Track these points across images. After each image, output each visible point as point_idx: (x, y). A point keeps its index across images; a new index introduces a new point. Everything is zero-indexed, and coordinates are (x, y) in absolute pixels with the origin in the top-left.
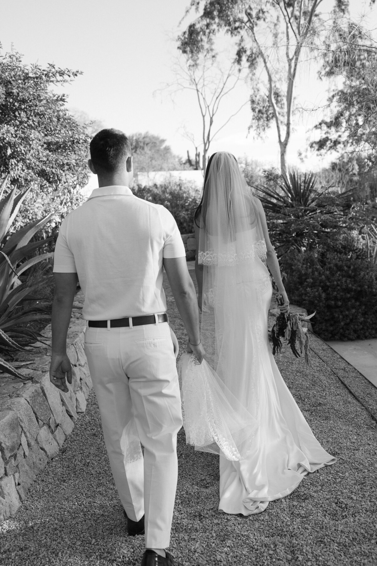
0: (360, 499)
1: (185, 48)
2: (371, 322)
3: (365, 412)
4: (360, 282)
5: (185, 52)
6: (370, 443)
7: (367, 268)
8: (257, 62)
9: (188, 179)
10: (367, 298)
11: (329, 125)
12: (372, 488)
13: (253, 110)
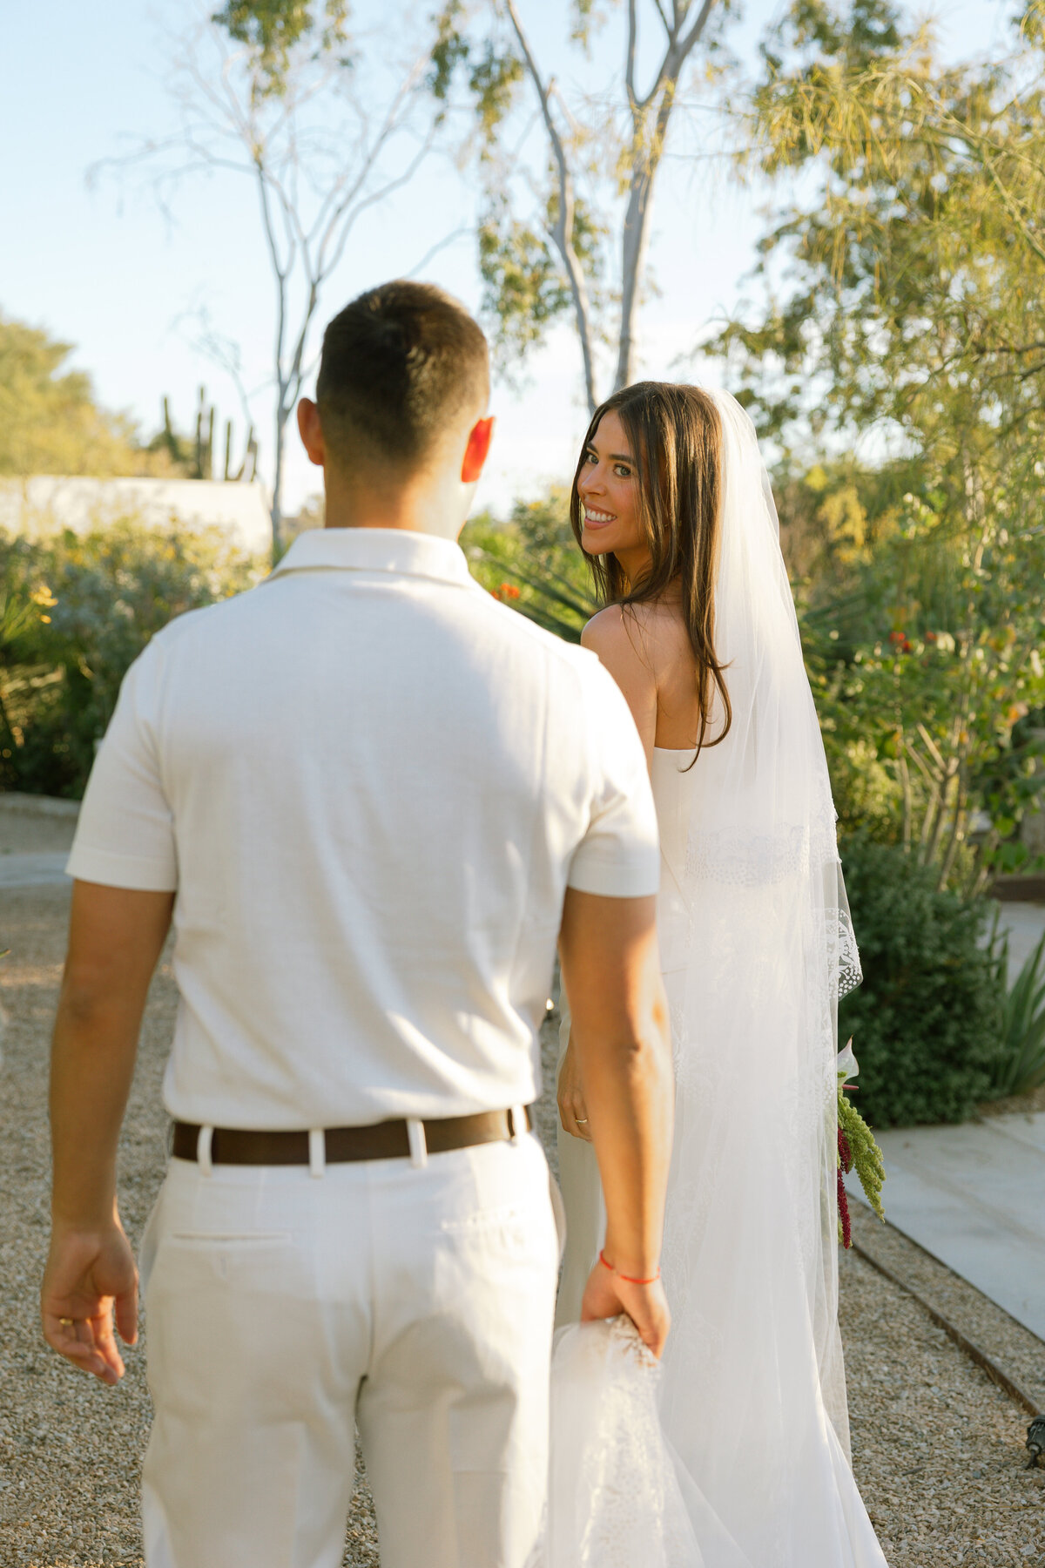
0: (911, 1503)
1: (239, 21)
2: (913, 1069)
3: (911, 1307)
4: (879, 923)
5: (239, 34)
6: (931, 1382)
7: (904, 877)
8: (508, 95)
9: (209, 517)
10: (902, 981)
11: (758, 343)
12: (941, 1482)
13: (487, 273)
